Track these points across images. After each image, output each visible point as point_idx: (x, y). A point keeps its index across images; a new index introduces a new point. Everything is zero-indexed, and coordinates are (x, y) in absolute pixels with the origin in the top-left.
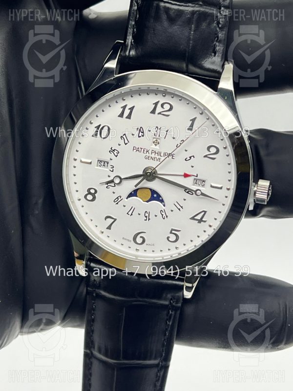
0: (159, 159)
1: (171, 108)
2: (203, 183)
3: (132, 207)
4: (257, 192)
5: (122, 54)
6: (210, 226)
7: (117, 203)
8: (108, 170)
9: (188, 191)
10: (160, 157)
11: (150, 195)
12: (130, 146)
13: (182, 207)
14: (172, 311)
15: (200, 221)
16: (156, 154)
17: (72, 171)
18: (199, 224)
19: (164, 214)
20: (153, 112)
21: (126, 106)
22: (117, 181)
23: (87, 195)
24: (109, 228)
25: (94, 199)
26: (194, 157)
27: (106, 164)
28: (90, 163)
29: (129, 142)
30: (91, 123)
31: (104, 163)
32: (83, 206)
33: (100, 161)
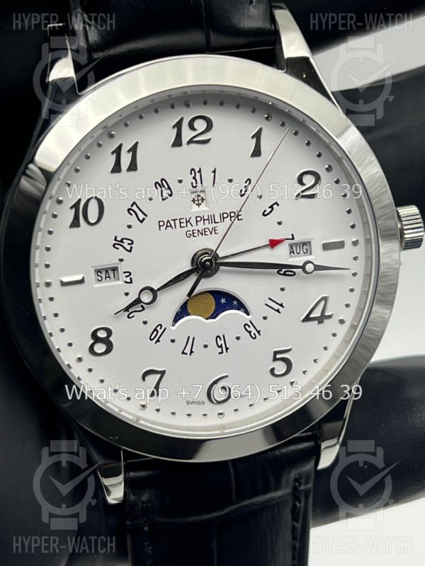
0: (214, 229)
1: (210, 126)
2: (305, 247)
3: (189, 337)
4: (406, 232)
6: (342, 322)
7: (158, 341)
8: (120, 283)
9: (284, 270)
10: (214, 225)
11: (214, 303)
12: (151, 222)
13: (281, 305)
15: (321, 320)
16: (206, 222)
17: (49, 309)
18: (321, 325)
19: (252, 329)
20: (177, 143)
21: (120, 147)
22: (146, 298)
23: (92, 346)
25: (109, 348)
26: (278, 205)
27: (111, 273)
28: (82, 281)
29: (146, 216)
30: (60, 202)
31: (107, 271)
32: (90, 370)
33: (98, 271)
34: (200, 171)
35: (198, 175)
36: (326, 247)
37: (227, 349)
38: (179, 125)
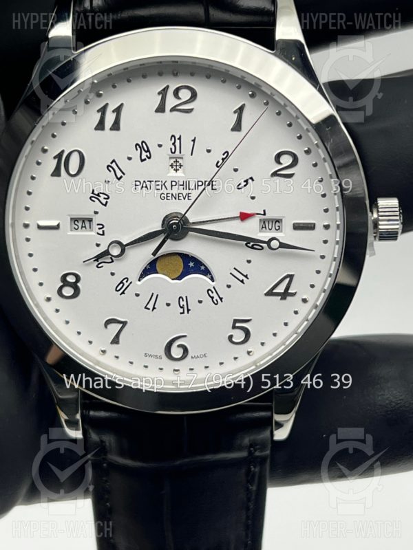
1: (194, 95)
2: (277, 224)
3: (153, 294)
4: (380, 223)
5: (77, 9)
6: (305, 301)
7: (123, 293)
8: (93, 233)
9: (252, 243)
11: (182, 265)
12: (128, 180)
13: (246, 276)
14: (255, 467)
15: (285, 295)
17: (25, 248)
18: (283, 301)
19: (214, 295)
20: (161, 109)
21: (106, 106)
22: (115, 251)
23: (61, 288)
24: (116, 340)
25: (77, 292)
26: (253, 180)
27: (87, 224)
28: (57, 227)
29: (124, 174)
30: (45, 151)
31: (83, 221)
32: (57, 311)
33: (75, 220)
34: (180, 139)
35: (178, 141)
36: (297, 227)
37: (188, 310)
38: (164, 93)
